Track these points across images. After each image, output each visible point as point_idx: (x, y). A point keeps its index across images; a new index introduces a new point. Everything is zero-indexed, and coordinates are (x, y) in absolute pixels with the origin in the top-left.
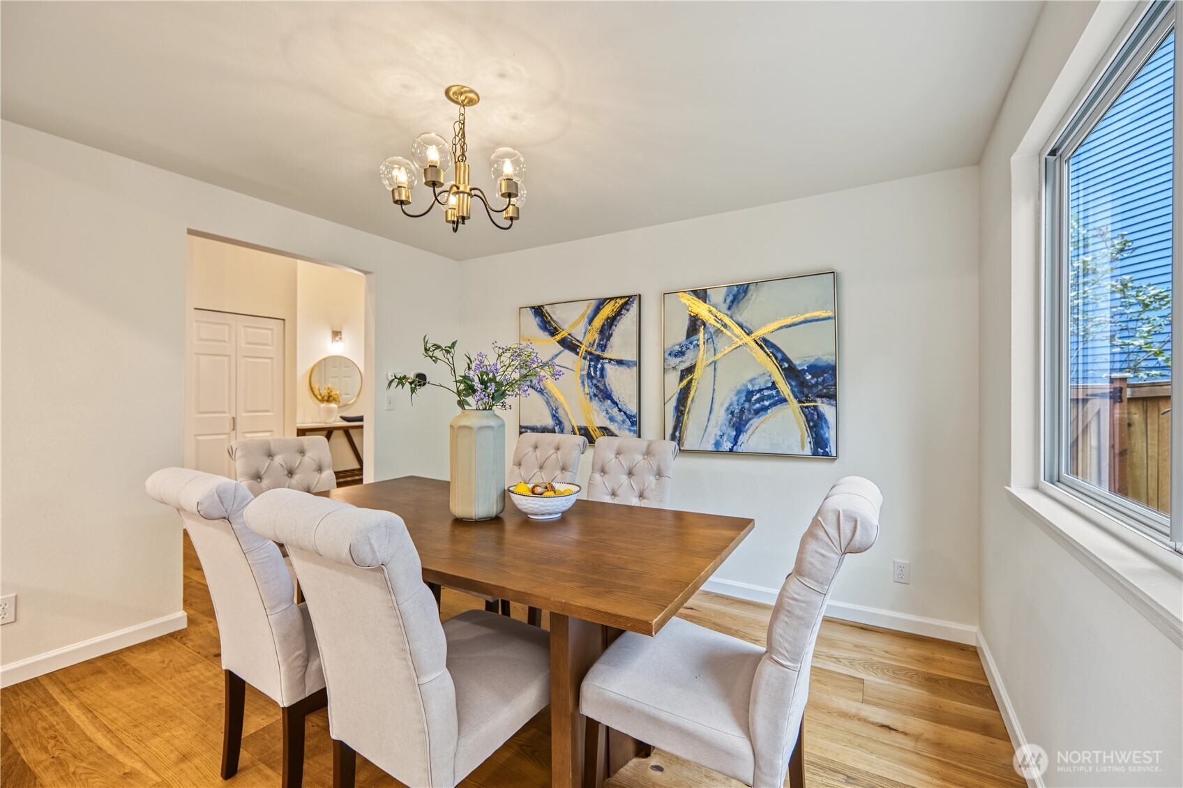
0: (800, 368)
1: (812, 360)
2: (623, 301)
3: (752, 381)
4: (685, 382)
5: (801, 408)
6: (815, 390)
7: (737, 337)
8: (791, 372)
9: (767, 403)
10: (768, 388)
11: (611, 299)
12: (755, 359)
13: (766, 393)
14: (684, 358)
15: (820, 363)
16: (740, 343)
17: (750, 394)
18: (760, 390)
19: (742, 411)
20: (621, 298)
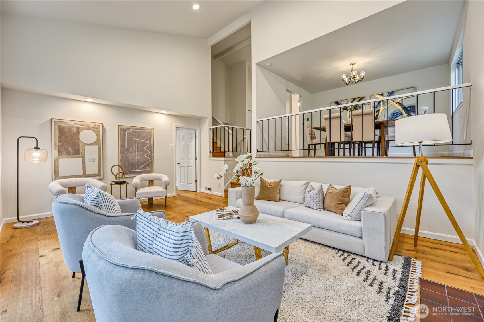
0: (406, 107)
1: (409, 105)
2: (361, 98)
3: (395, 111)
4: (377, 113)
5: (407, 115)
6: (410, 111)
7: (391, 102)
8: (404, 108)
9: (398, 115)
10: (399, 112)
11: (357, 98)
12: (395, 107)
13: (398, 113)
14: (377, 108)
15: (412, 106)
16: (392, 104)
17: (394, 114)
18: (397, 113)
19: (392, 118)
20: (360, 97)
